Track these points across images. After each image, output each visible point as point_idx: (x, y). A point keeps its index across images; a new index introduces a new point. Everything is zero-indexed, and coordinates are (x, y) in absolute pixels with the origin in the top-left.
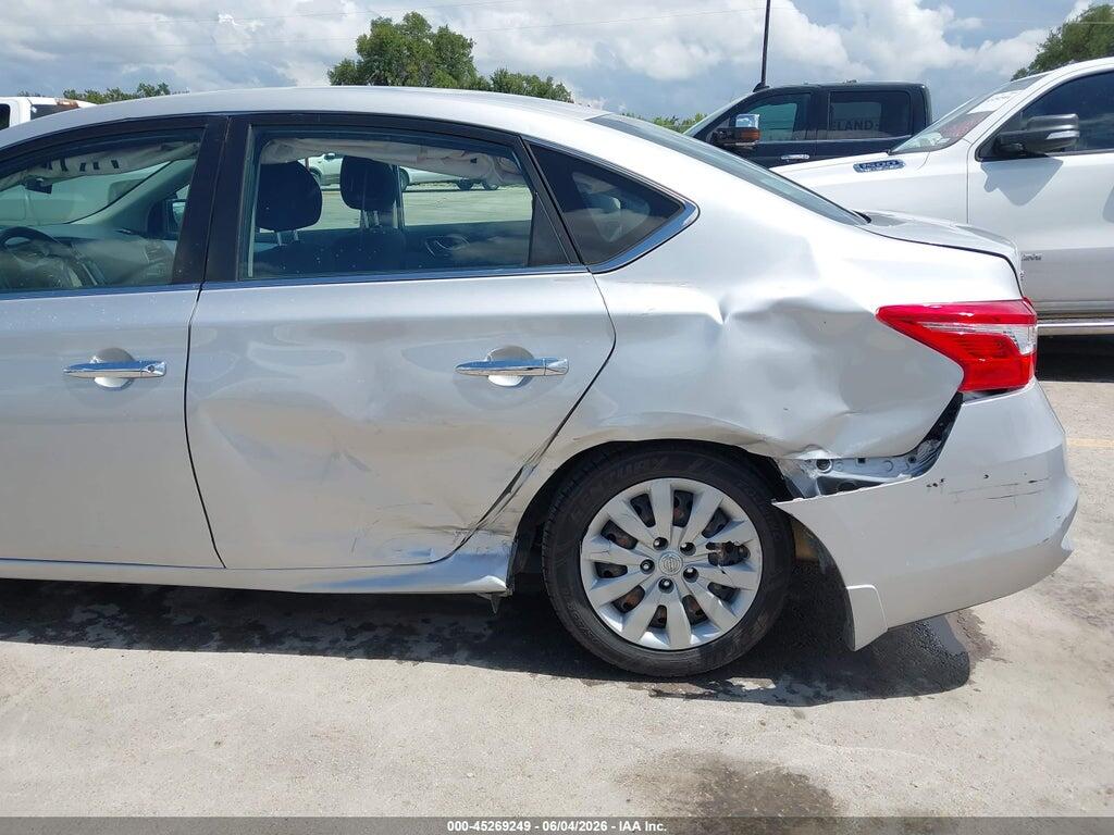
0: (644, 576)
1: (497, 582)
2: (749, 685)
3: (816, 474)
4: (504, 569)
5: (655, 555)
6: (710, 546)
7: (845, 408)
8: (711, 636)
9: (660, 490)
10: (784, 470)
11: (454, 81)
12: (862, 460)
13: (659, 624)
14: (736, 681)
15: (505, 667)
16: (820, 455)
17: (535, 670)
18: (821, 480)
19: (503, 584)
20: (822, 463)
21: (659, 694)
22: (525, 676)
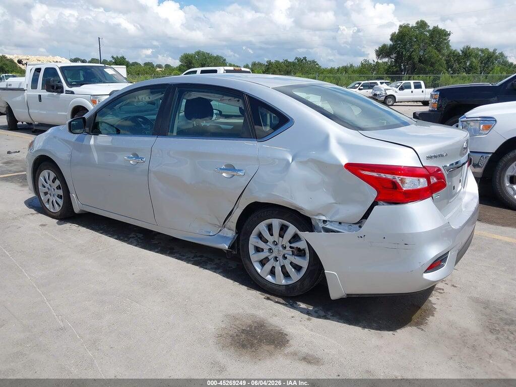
0: (269, 254)
1: (225, 246)
2: (303, 306)
3: (321, 225)
4: (229, 242)
5: (273, 247)
6: (291, 247)
7: (333, 201)
8: (290, 282)
9: (276, 223)
10: (313, 223)
11: (437, 52)
12: (340, 223)
13: (272, 272)
14: (299, 303)
15: (228, 278)
16: (324, 218)
17: (235, 280)
18: (323, 228)
19: (227, 247)
20: (325, 222)
21: (268, 299)
22: (232, 281)
